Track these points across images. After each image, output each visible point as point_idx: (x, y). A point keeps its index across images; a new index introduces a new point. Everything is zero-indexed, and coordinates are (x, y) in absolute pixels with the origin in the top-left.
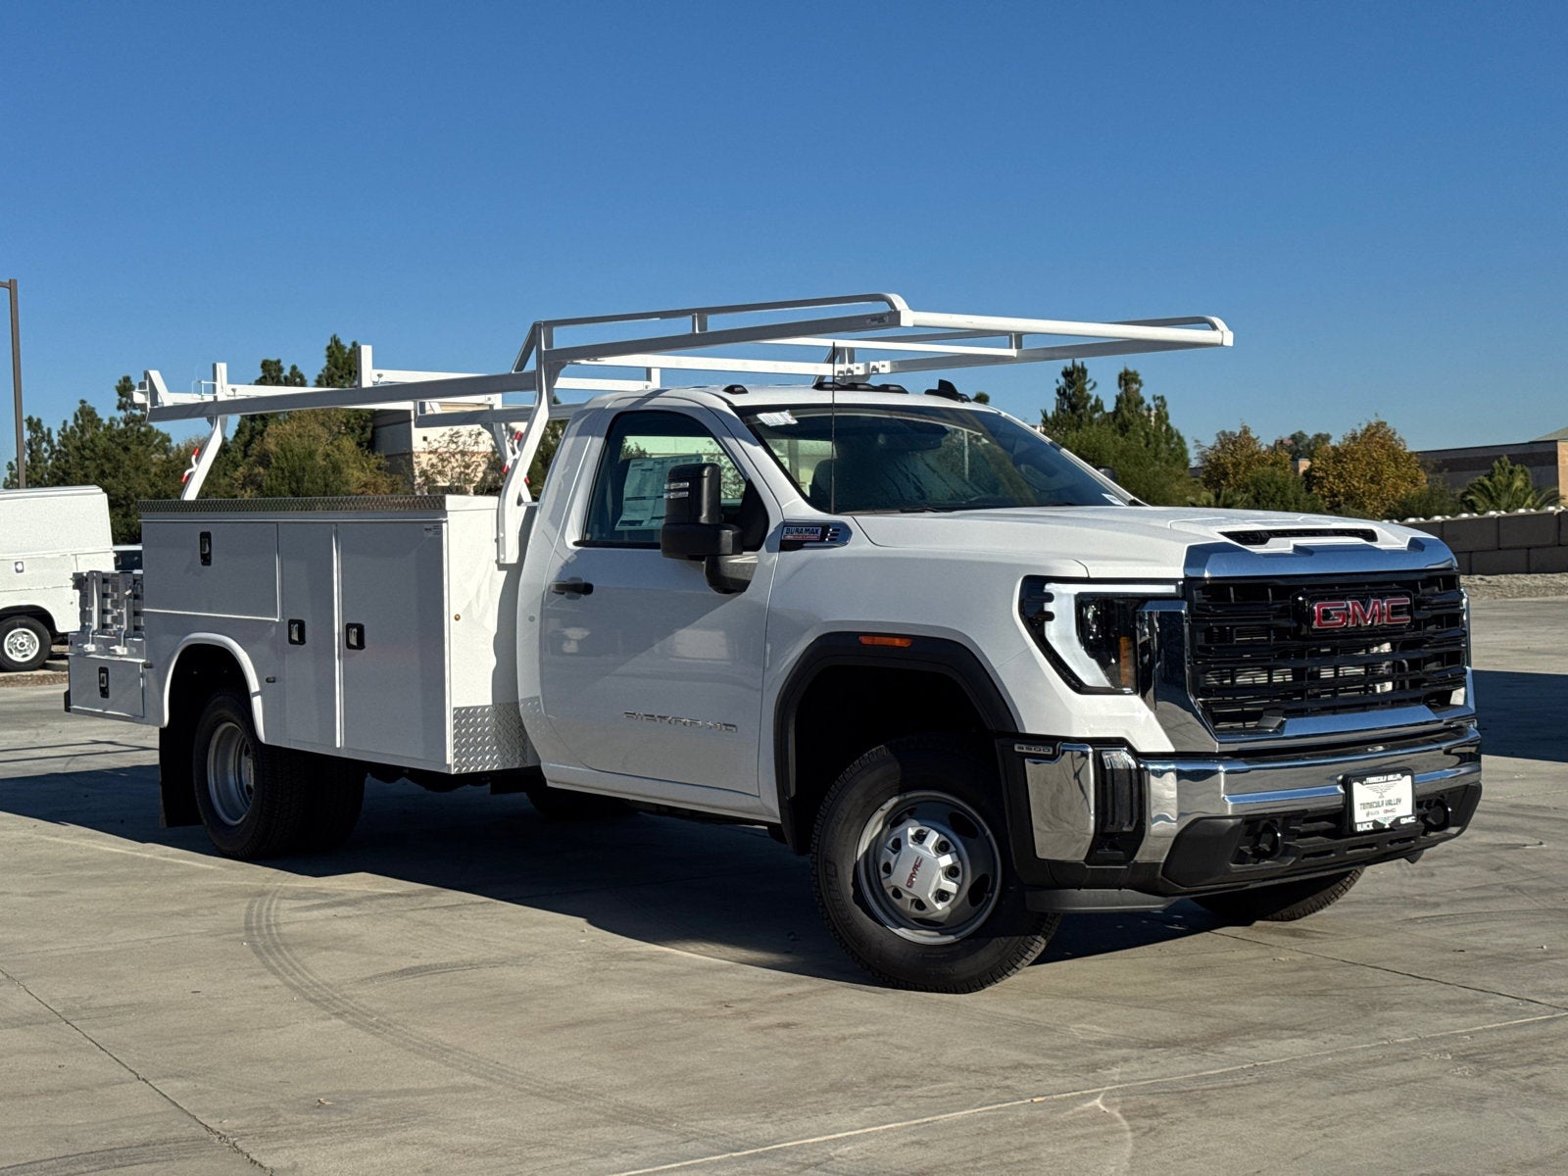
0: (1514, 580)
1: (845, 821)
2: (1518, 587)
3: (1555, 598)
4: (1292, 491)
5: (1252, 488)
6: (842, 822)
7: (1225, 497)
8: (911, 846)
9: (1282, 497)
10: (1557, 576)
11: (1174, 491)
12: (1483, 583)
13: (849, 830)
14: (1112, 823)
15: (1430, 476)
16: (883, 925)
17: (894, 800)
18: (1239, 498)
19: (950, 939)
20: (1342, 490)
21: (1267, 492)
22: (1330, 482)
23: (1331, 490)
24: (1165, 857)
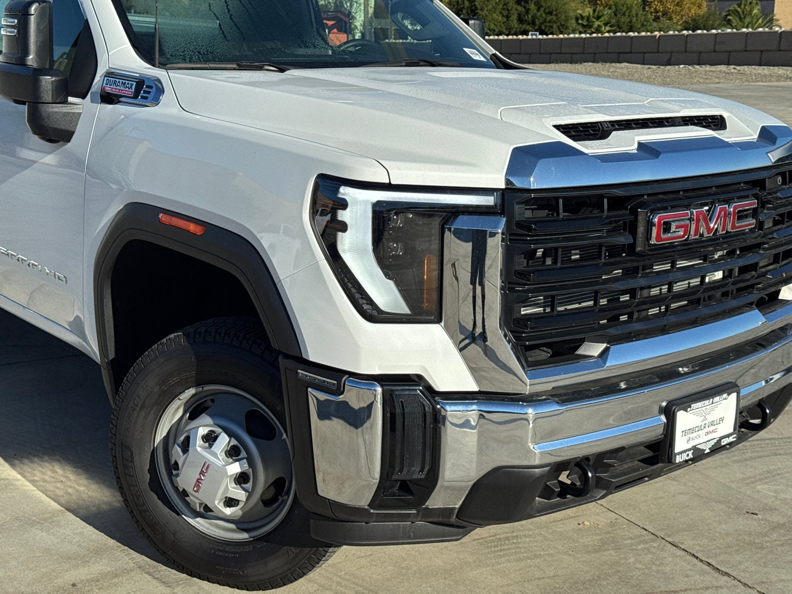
0: (753, 70)
1: (140, 409)
2: (755, 74)
3: (777, 84)
4: (635, 10)
5: (613, 7)
6: (138, 408)
7: (599, 12)
8: (199, 449)
9: (629, 13)
10: (776, 68)
11: (571, 7)
12: (736, 71)
13: (146, 418)
14: (401, 471)
15: (709, 3)
16: (178, 514)
17: (191, 391)
18: (606, 13)
19: (244, 536)
20: (661, 9)
21: (621, 10)
22: (655, 4)
23: (655, 9)
24: (460, 503)
